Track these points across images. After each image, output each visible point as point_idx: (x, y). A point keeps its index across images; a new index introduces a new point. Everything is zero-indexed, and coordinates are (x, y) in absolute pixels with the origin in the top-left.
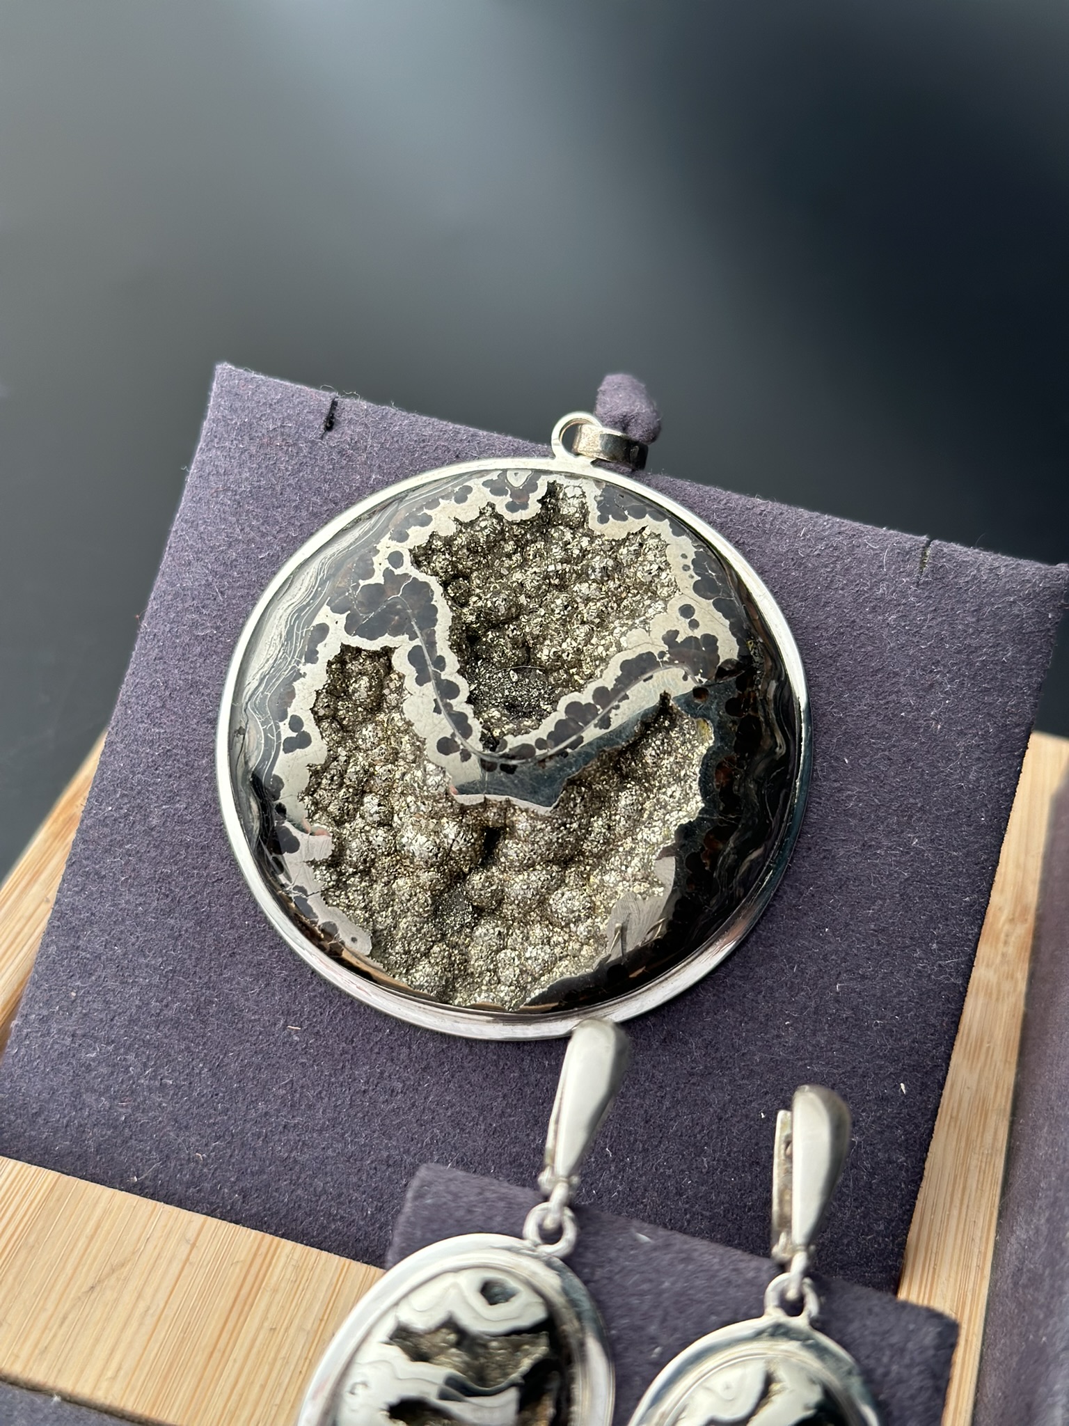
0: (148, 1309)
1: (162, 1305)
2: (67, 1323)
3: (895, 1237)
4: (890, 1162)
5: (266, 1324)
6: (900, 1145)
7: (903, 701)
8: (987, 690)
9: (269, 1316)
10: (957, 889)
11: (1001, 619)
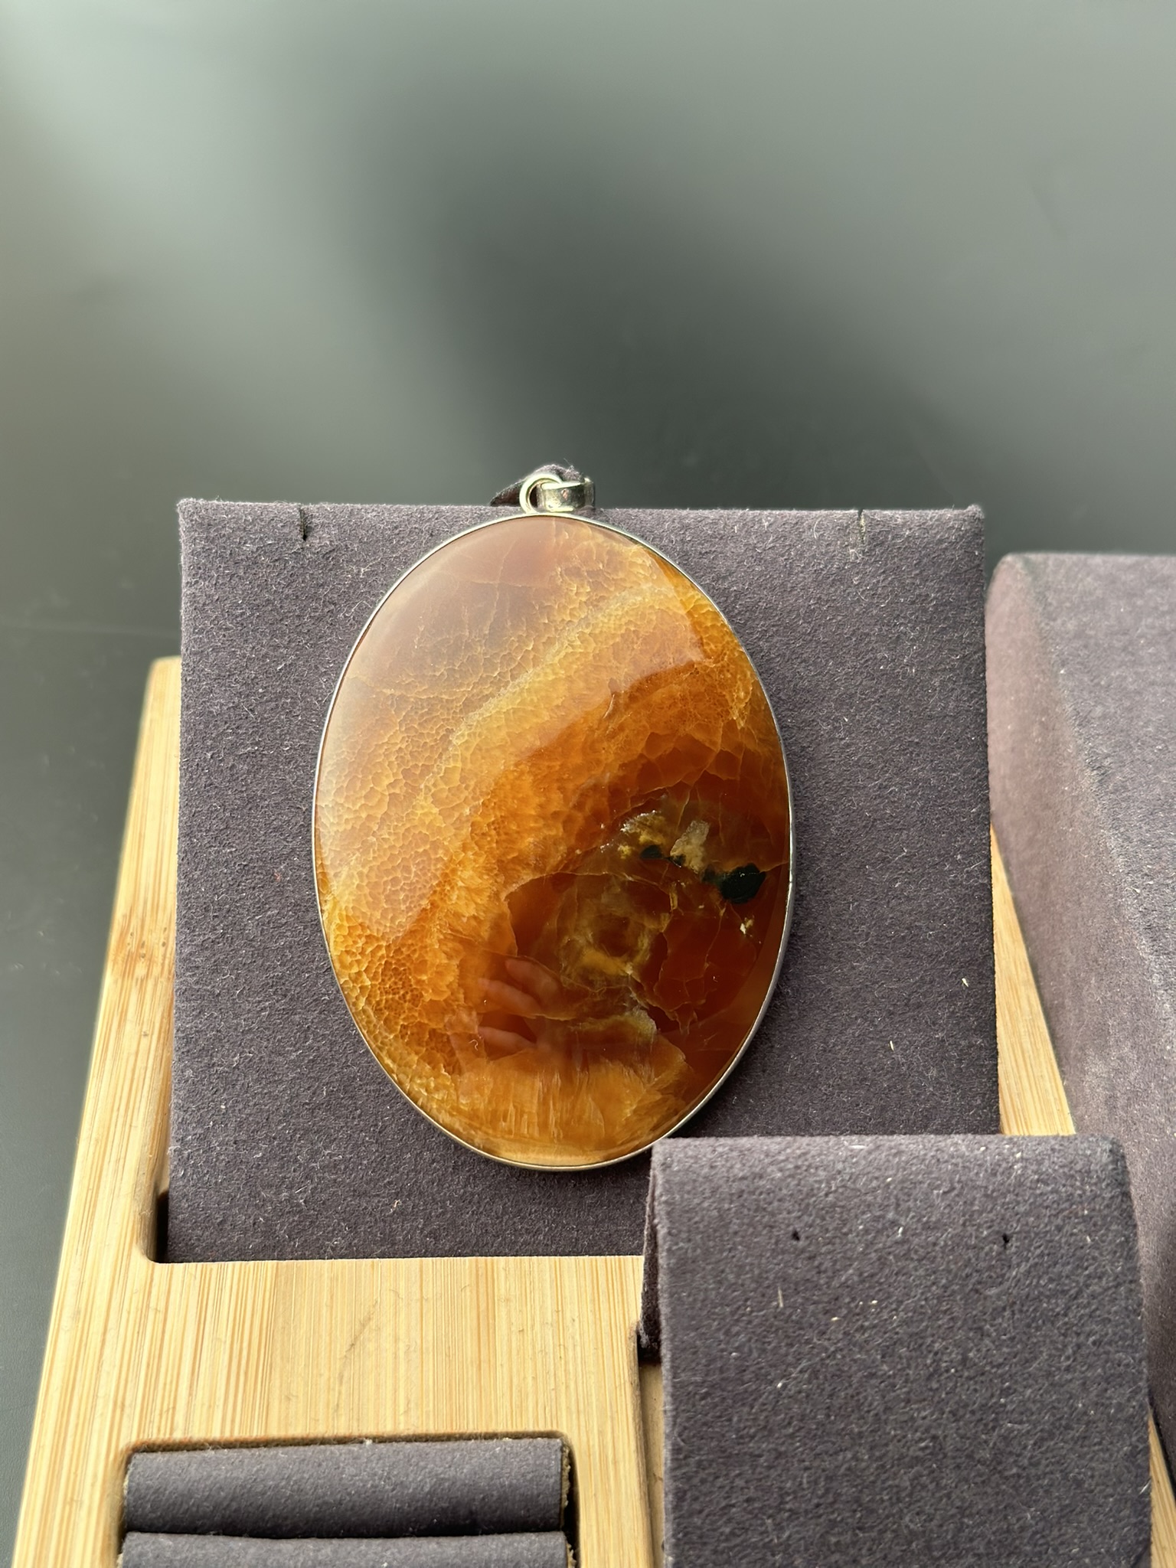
0: (409, 1347)
1: (419, 1342)
2: (345, 1379)
3: (991, 1106)
4: (971, 1046)
5: (513, 1329)
6: (975, 1030)
7: (879, 656)
8: (944, 629)
9: (513, 1320)
10: (963, 803)
11: (939, 566)
